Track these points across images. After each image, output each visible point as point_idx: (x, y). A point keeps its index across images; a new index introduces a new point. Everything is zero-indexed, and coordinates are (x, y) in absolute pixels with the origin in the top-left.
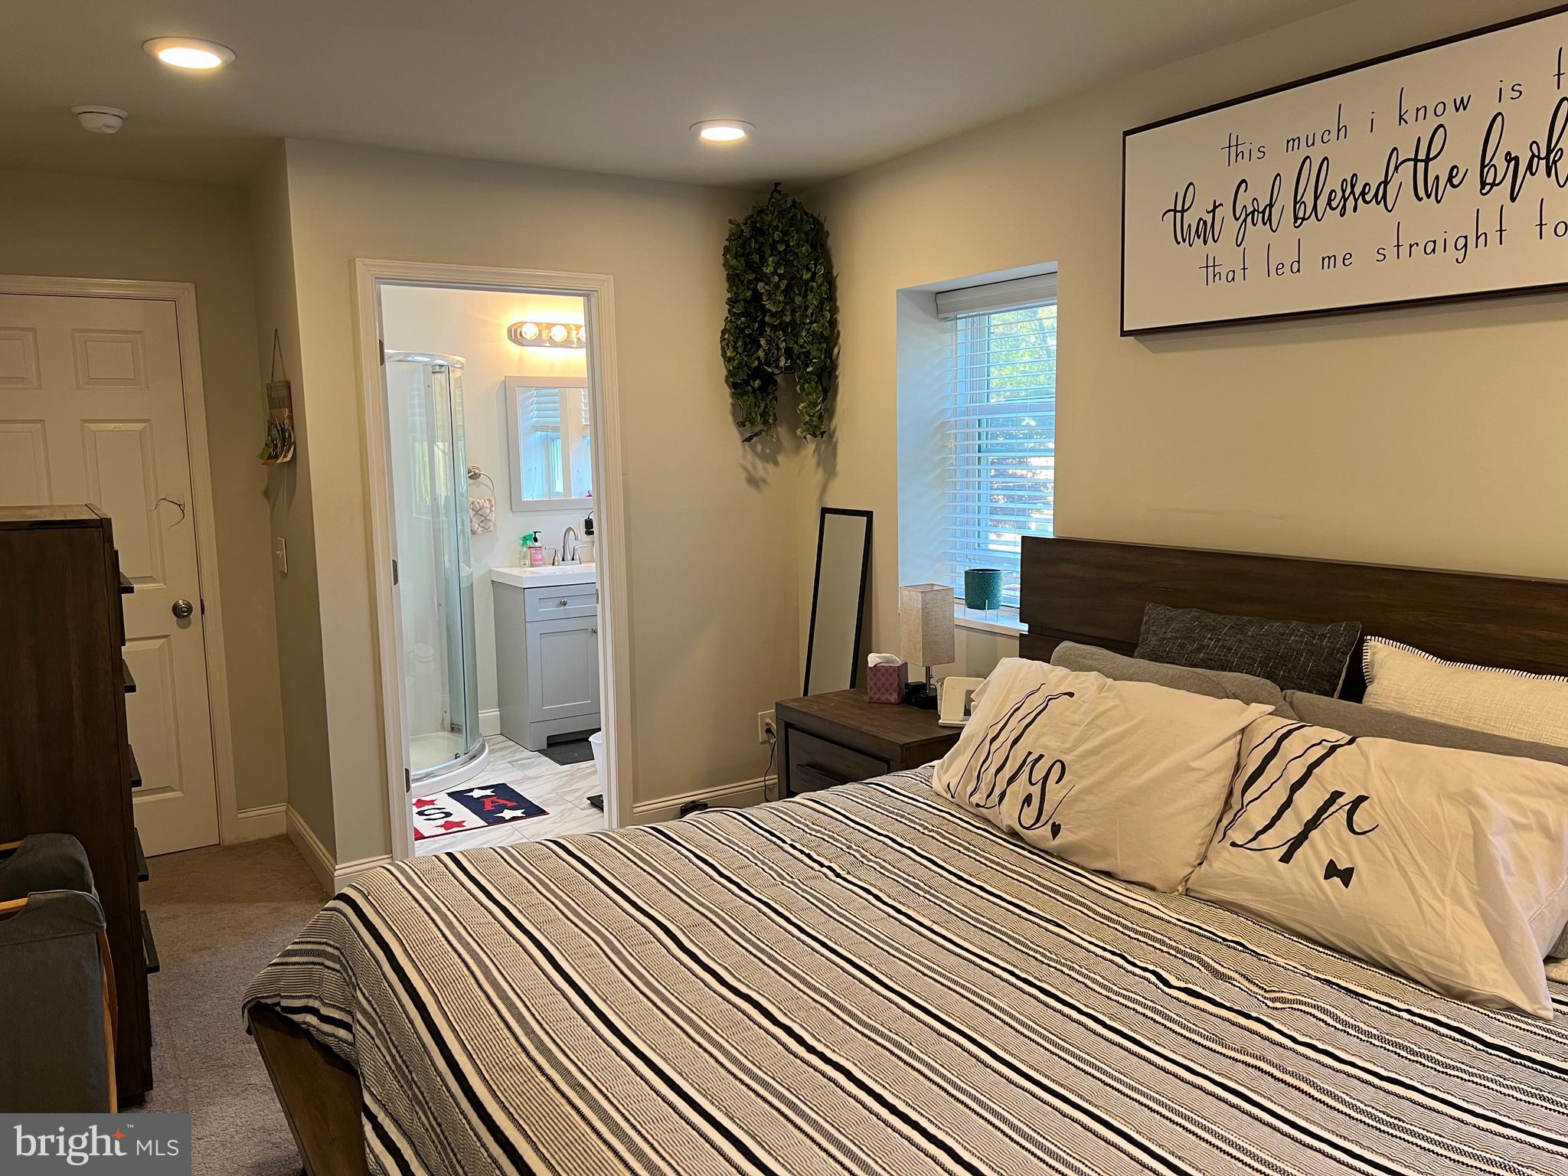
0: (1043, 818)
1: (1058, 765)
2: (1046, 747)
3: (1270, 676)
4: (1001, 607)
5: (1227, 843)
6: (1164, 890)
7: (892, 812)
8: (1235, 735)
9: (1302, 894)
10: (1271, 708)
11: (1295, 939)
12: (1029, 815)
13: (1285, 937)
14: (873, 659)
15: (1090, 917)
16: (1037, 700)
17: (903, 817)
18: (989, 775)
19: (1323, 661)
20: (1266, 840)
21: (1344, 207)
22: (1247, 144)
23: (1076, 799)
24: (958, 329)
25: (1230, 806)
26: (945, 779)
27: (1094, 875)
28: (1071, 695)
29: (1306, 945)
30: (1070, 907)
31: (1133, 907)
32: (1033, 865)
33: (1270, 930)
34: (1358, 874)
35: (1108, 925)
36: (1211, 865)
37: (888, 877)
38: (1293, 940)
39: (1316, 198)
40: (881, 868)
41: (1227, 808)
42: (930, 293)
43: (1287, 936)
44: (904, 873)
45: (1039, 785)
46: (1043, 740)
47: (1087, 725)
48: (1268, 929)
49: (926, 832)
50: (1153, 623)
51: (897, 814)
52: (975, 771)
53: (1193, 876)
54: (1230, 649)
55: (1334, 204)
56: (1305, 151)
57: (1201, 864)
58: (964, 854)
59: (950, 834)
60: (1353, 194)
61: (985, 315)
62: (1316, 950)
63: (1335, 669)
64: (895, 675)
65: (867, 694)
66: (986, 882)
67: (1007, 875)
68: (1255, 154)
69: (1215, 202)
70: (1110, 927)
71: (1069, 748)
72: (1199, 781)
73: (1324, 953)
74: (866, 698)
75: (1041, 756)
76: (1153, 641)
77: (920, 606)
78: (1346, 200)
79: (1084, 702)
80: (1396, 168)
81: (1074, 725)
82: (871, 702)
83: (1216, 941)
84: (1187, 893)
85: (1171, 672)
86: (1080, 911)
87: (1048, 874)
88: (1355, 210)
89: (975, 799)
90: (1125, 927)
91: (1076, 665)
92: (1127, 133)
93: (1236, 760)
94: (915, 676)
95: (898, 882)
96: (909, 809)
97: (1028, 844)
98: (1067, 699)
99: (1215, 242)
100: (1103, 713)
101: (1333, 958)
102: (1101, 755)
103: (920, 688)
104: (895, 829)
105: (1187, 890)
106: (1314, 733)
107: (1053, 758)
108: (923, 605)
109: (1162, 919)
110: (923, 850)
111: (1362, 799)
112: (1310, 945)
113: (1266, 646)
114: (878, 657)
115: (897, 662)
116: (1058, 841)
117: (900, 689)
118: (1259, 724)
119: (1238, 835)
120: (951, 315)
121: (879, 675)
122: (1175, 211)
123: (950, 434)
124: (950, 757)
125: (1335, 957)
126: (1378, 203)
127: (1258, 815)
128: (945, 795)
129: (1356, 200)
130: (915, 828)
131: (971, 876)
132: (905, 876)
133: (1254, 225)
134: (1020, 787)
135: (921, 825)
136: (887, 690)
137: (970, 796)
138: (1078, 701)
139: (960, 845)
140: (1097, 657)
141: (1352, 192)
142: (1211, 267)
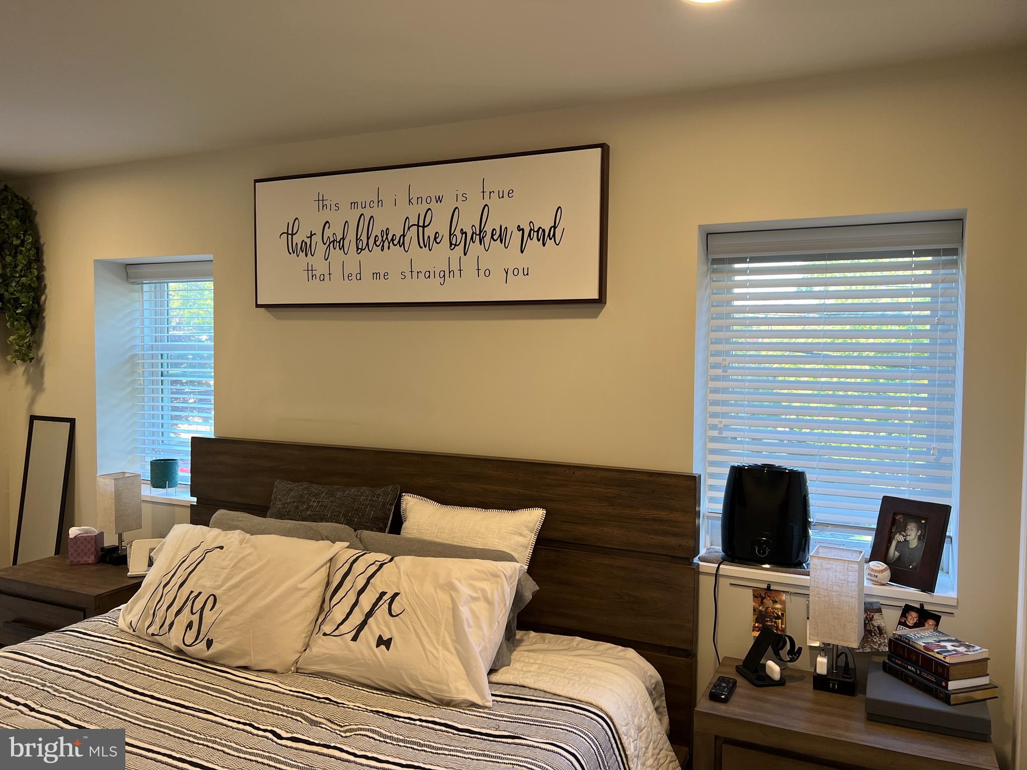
0: (201, 637)
1: (212, 599)
2: (203, 587)
3: (349, 523)
4: (178, 485)
5: (321, 634)
6: (283, 672)
7: (83, 651)
8: (326, 563)
9: (364, 659)
10: (347, 544)
11: (360, 688)
12: (190, 637)
13: (355, 688)
14: (73, 532)
15: (231, 701)
16: (198, 554)
17: (92, 653)
18: (162, 612)
19: (380, 510)
20: (344, 628)
21: (383, 246)
22: (329, 200)
23: (224, 620)
24: (144, 290)
25: (323, 609)
26: (129, 618)
27: (236, 670)
28: (222, 548)
29: (366, 691)
30: (217, 697)
31: (261, 688)
32: (193, 672)
33: (346, 686)
34: (394, 642)
35: (243, 705)
36: (311, 650)
37: (76, 703)
38: (359, 689)
39: (368, 238)
40: (70, 697)
41: (322, 610)
42: (124, 264)
43: (356, 687)
44: (90, 697)
45: (198, 614)
46: (201, 582)
47: (232, 567)
48: (345, 685)
49: (110, 662)
50: (280, 492)
51: (88, 652)
52: (152, 609)
53: (301, 659)
54: (325, 507)
55: (378, 243)
56: (360, 211)
57: (306, 650)
58: (140, 673)
59: (130, 660)
60: (387, 240)
61: (165, 283)
62: (372, 693)
63: (386, 514)
64: (93, 542)
65: (68, 558)
66: (156, 692)
67: (172, 683)
68: (333, 207)
69: (311, 231)
70: (244, 705)
71: (218, 586)
72: (303, 597)
73: (377, 694)
74: (68, 562)
75: (200, 593)
76: (279, 505)
77: (113, 489)
78: (384, 242)
79: (230, 552)
80: (409, 228)
81: (223, 568)
82: (72, 564)
83: (313, 700)
84: (297, 671)
85: (288, 526)
86: (223, 698)
87: (204, 676)
88: (389, 248)
89: (150, 631)
90: (255, 703)
91: (227, 527)
92: (256, 181)
93: (327, 580)
94: (110, 541)
95: (84, 705)
96: (98, 646)
97: (189, 657)
98: (219, 552)
99: (313, 256)
100: (243, 558)
101: (381, 696)
102: (241, 587)
103: (114, 549)
104: (84, 665)
105: (297, 669)
106: (372, 557)
107: (208, 593)
108: (115, 488)
109: (280, 692)
110: (107, 676)
111: (396, 594)
112: (369, 691)
113: (347, 504)
114: (78, 530)
115: (95, 532)
116: (212, 650)
117: (97, 552)
118: (340, 554)
119: (327, 628)
120: (139, 281)
121: (78, 543)
122: (288, 233)
123: (138, 363)
124: (132, 601)
125: (383, 695)
126: (400, 246)
127: (338, 613)
128: (128, 630)
129: (389, 243)
130: (101, 660)
131: (144, 689)
132: (90, 700)
133: (335, 249)
134: (184, 617)
135: (107, 657)
136: (86, 554)
137: (147, 630)
138: (226, 552)
139: (137, 667)
140: (241, 519)
141: (387, 238)
142: (310, 270)
